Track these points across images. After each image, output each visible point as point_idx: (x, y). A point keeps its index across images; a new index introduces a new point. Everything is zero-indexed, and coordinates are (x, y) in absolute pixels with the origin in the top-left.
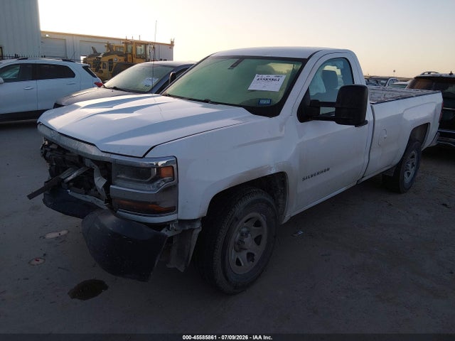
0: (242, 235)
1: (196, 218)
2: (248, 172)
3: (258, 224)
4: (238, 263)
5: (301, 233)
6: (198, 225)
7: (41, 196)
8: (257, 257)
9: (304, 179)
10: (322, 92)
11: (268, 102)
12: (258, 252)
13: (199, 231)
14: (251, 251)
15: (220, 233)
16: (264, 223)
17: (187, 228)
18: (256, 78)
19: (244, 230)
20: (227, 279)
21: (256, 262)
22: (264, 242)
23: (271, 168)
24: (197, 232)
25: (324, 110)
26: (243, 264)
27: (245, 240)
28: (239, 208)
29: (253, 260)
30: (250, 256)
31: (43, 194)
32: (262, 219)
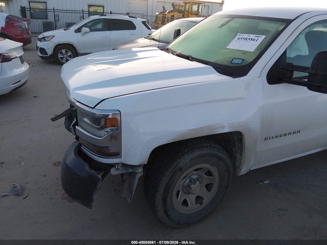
0: (190, 181)
1: (136, 165)
2: (195, 129)
3: (209, 173)
4: (185, 203)
5: (266, 182)
6: (140, 170)
7: (63, 119)
8: (206, 201)
9: (266, 139)
10: (303, 54)
11: (240, 61)
12: (208, 197)
13: (141, 175)
14: (201, 195)
15: (163, 179)
16: (216, 174)
17: (130, 171)
18: (237, 37)
19: (195, 177)
20: (168, 216)
21: (203, 206)
22: (215, 189)
23: (223, 127)
24: (139, 175)
25: (297, 74)
26: (189, 205)
27: (192, 186)
28: (184, 161)
29: (201, 203)
30: (199, 199)
31: (64, 117)
32: (214, 170)
